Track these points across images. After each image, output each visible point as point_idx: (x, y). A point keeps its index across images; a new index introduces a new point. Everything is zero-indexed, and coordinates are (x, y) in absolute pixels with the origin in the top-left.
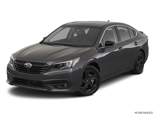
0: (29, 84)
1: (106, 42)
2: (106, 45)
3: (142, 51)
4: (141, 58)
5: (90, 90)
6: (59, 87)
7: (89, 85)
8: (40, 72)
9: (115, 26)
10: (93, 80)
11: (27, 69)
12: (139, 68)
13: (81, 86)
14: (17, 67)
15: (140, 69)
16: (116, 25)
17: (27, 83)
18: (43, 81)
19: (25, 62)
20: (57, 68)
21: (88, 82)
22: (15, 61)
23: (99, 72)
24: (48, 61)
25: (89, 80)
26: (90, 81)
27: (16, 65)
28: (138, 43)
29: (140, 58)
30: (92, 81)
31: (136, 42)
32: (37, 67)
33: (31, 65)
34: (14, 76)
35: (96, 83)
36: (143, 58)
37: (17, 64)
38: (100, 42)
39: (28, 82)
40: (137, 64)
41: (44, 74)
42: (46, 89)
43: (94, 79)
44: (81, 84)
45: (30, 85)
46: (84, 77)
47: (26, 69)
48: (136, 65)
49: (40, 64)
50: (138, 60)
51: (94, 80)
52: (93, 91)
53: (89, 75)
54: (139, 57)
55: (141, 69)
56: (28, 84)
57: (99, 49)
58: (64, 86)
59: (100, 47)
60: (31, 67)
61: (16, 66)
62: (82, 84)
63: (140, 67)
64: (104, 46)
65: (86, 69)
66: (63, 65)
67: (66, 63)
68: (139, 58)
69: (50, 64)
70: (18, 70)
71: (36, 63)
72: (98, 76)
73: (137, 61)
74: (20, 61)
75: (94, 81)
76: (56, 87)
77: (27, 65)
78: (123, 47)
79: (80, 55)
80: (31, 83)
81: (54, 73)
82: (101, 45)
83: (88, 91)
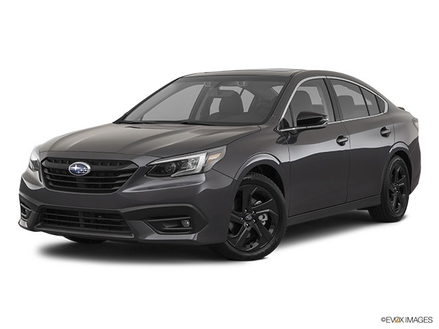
0: (81, 222)
1: (301, 114)
2: (300, 123)
3: (401, 156)
4: (400, 177)
5: (256, 245)
6: (167, 227)
7: (253, 231)
8: (113, 186)
9: (325, 77)
10: (264, 218)
11: (76, 181)
12: (394, 203)
13: (230, 232)
14: (49, 178)
15: (397, 206)
16: (328, 77)
17: (77, 220)
18: (123, 211)
19: (71, 161)
20: (163, 173)
21: (250, 221)
22: (42, 162)
23: (282, 195)
24: (137, 155)
25: (252, 216)
26: (256, 217)
27: (46, 171)
28: (390, 133)
29: (396, 176)
30: (261, 218)
31: (384, 129)
32: (107, 173)
33: (89, 167)
34: (39, 204)
35: (275, 224)
36: (407, 176)
37: (49, 170)
38: (283, 117)
39: (81, 217)
40: (390, 191)
41: (124, 191)
42: (130, 234)
43: (268, 214)
44: (231, 226)
45: (86, 226)
46: (239, 208)
47: (74, 179)
48: (386, 194)
49: (113, 163)
50: (393, 181)
51: (269, 217)
52: (266, 248)
53: (253, 201)
54: (394, 172)
55: (399, 207)
56: (79, 225)
57: (280, 133)
58: (182, 226)
59: (283, 127)
60: (88, 172)
61: (44, 175)
62: (233, 229)
63: (398, 201)
64: (296, 125)
65: (244, 182)
66: (180, 165)
67: (187, 160)
68: (394, 177)
69: (141, 162)
70: (51, 184)
71: (103, 162)
72: (279, 206)
73: (389, 182)
74: (56, 160)
75: (266, 219)
76: (159, 228)
77: (76, 168)
78: (348, 136)
79: (228, 142)
80: (89, 221)
81: (149, 188)
82: (285, 124)
83: (251, 246)
